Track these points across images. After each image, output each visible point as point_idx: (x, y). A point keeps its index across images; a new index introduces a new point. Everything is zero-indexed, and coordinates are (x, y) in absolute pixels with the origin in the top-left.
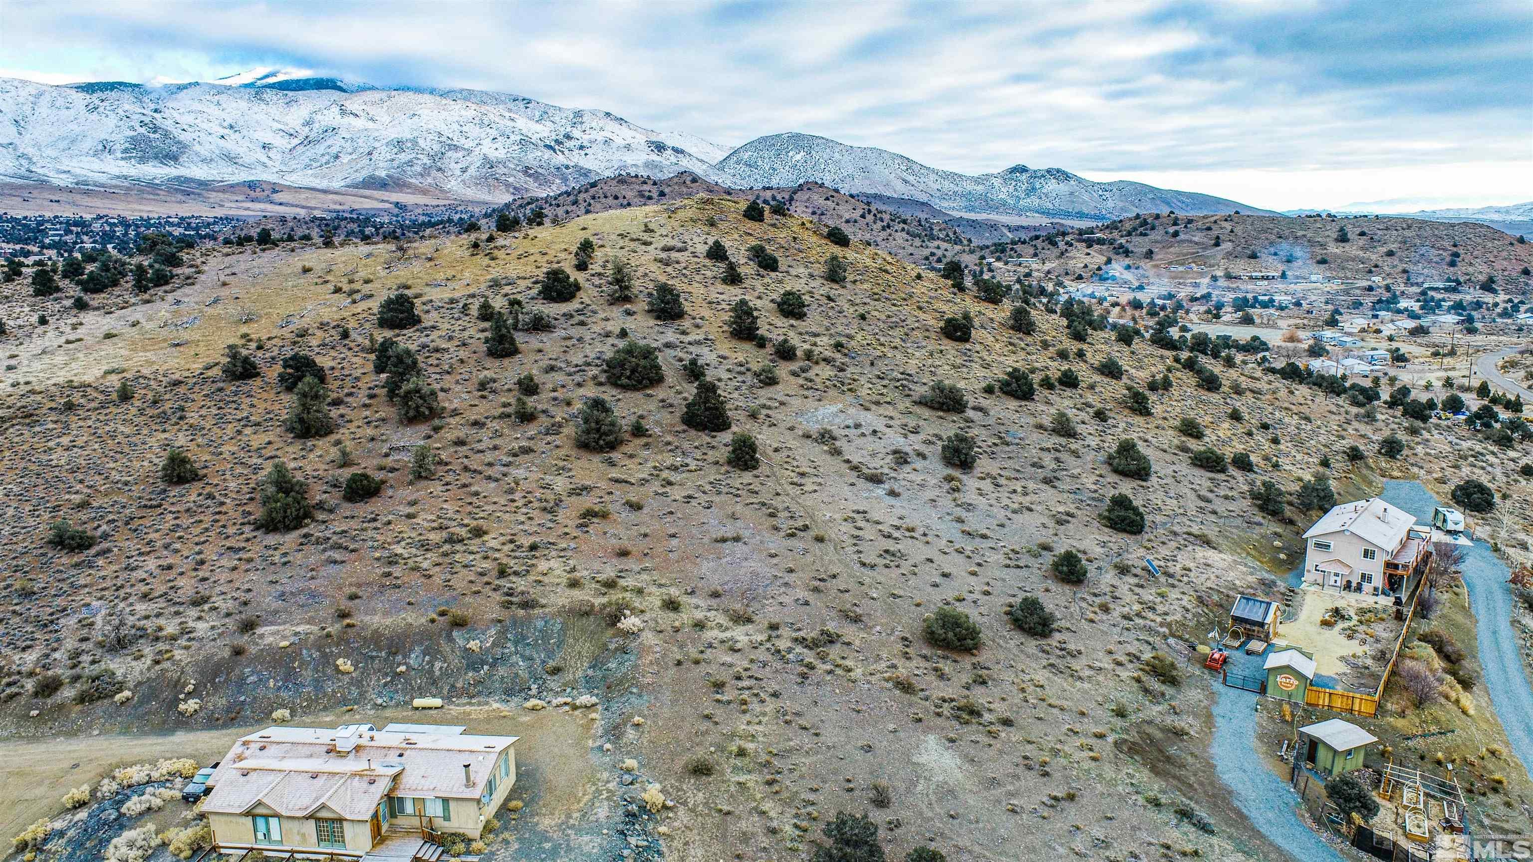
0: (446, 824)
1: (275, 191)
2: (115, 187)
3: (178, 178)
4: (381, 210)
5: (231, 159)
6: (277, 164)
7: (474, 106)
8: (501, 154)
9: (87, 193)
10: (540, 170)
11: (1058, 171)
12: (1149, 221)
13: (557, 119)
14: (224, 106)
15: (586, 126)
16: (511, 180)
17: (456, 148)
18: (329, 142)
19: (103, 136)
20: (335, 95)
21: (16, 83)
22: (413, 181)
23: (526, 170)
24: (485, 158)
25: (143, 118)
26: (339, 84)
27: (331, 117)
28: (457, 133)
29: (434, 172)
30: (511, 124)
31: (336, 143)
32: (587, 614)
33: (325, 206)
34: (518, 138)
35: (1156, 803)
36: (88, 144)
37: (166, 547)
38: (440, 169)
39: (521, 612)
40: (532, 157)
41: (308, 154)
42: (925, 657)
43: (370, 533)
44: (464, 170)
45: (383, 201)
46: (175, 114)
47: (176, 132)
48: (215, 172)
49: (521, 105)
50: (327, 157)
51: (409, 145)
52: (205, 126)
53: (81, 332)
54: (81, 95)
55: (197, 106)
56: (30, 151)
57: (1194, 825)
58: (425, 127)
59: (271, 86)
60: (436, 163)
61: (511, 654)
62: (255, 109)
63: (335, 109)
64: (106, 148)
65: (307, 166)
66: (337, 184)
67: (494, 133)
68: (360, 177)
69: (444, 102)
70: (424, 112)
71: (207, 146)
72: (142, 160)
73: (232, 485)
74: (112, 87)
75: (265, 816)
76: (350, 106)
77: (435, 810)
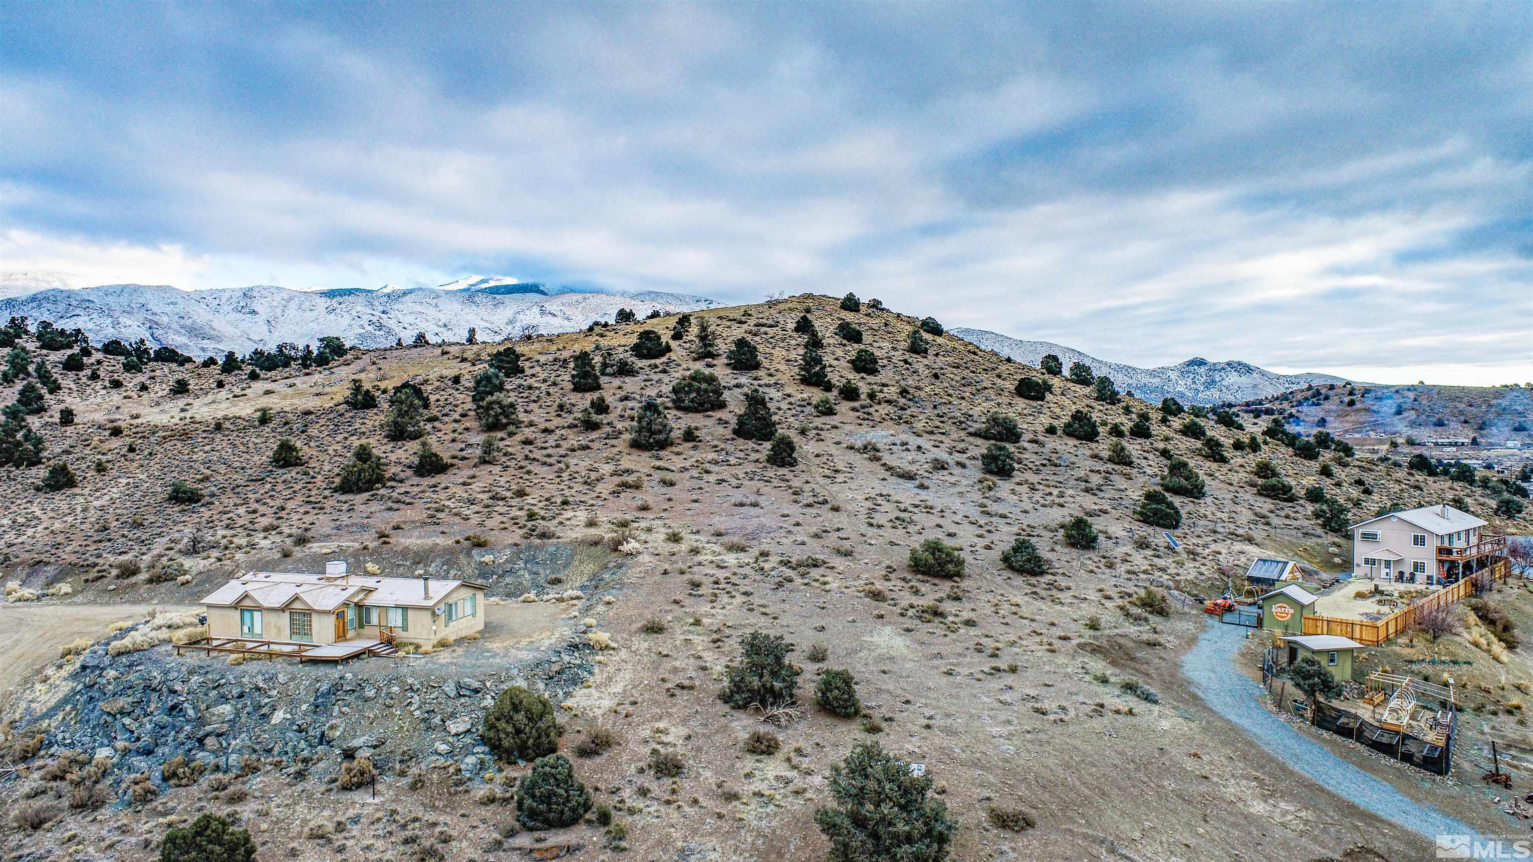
0: (404, 634)
7: (659, 306)
11: (1239, 364)
12: (1323, 391)
14: (441, 307)
20: (537, 297)
21: (272, 290)
25: (372, 318)
26: (541, 288)
27: (532, 317)
32: (596, 544)
35: (1104, 681)
37: (258, 501)
39: (538, 541)
42: (904, 579)
43: (429, 494)
46: (399, 315)
49: (705, 305)
52: (423, 325)
53: (247, 391)
54: (323, 299)
55: (418, 308)
57: (1138, 696)
59: (483, 291)
61: (520, 569)
62: (467, 310)
63: (536, 310)
73: (327, 467)
74: (350, 292)
75: (251, 610)
76: (549, 307)
77: (395, 619)
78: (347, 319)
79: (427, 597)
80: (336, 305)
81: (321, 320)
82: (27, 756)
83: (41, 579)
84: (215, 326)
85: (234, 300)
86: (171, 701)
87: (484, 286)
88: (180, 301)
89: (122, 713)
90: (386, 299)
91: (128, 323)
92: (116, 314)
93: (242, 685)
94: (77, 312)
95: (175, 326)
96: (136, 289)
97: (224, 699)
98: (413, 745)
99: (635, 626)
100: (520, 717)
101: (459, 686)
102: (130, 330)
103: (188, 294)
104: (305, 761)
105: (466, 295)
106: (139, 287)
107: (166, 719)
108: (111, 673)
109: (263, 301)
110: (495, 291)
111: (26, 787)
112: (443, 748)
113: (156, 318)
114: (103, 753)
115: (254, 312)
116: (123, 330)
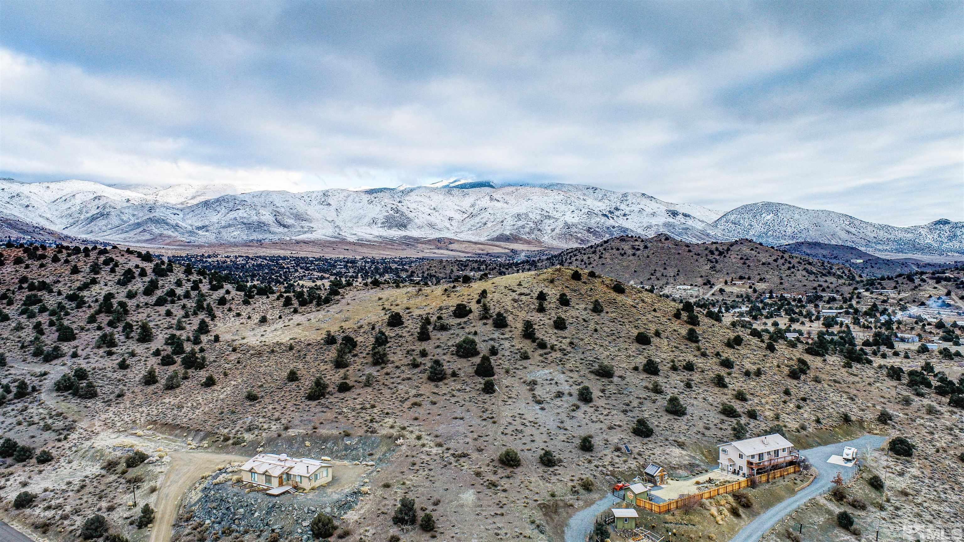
0: (301, 485)
1: (451, 243)
2: (375, 242)
3: (405, 237)
4: (502, 253)
5: (431, 226)
6: (455, 228)
7: (563, 193)
8: (576, 220)
9: (362, 245)
10: (597, 229)
13: (612, 198)
14: (432, 198)
15: (629, 202)
16: (579, 235)
17: (549, 217)
18: (482, 216)
19: (374, 216)
20: (487, 190)
21: (339, 191)
22: (524, 236)
23: (589, 230)
24: (566, 223)
25: (393, 206)
26: (491, 184)
27: (485, 202)
28: (552, 209)
29: (536, 232)
30: (584, 202)
31: (485, 216)
33: (474, 251)
34: (586, 211)
36: (367, 220)
37: (277, 402)
38: (539, 230)
39: (370, 434)
40: (593, 222)
41: (471, 222)
42: (494, 466)
43: (339, 404)
44: (553, 230)
45: (505, 248)
46: (408, 203)
47: (407, 212)
48: (423, 233)
49: (591, 191)
50: (480, 224)
51: (524, 216)
52: (422, 209)
53: (291, 322)
54: (366, 195)
55: (419, 199)
56: (341, 224)
58: (534, 206)
59: (456, 187)
60: (538, 227)
61: (360, 447)
62: (447, 199)
63: (488, 198)
64: (374, 222)
65: (470, 229)
66: (483, 239)
67: (573, 208)
68: (495, 235)
69: (546, 191)
70: (535, 198)
71: (421, 220)
72: (390, 227)
73: (307, 383)
74: (381, 190)
75: (255, 473)
76: (495, 196)
77: (298, 479)
78: (379, 207)
79: (308, 473)
80: (373, 199)
81: (365, 208)
82: (188, 520)
83: (198, 438)
84: (309, 213)
85: (319, 197)
86: (228, 506)
87: (457, 183)
88: (291, 199)
89: (214, 508)
90: (401, 194)
91: (264, 213)
92: (258, 208)
93: (247, 502)
94: (239, 207)
95: (288, 214)
96: (268, 193)
97: (242, 507)
98: (292, 529)
99: (381, 484)
100: (320, 524)
101: (309, 509)
102: (265, 217)
103: (294, 195)
104: (261, 531)
105: (447, 190)
106: (270, 192)
107: (226, 511)
108: (213, 492)
109: (334, 197)
110: (463, 187)
111: (187, 531)
112: (300, 531)
113: (278, 210)
114: (208, 522)
115: (329, 204)
116: (261, 217)
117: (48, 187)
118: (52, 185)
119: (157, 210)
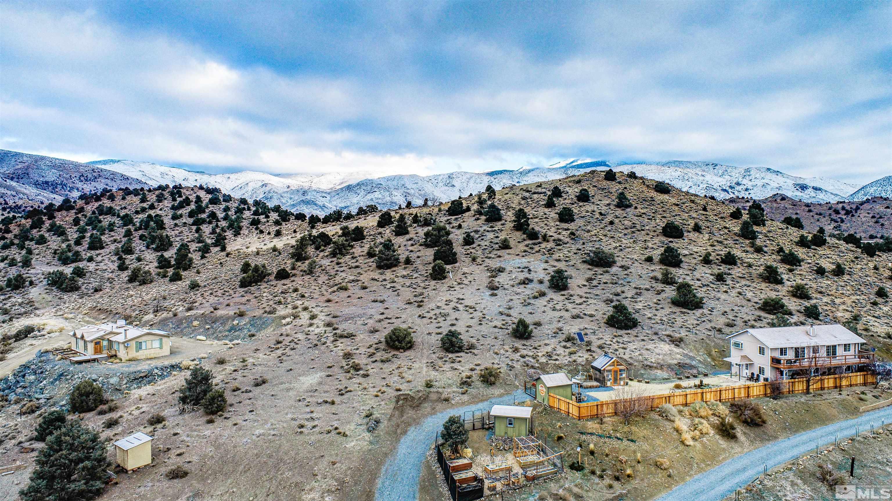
0: (119, 354)
7: (680, 170)
13: (733, 174)
15: (752, 177)
21: (462, 174)
26: (607, 163)
30: (703, 178)
34: (705, 186)
35: (368, 416)
39: (266, 315)
42: (377, 348)
49: (711, 167)
54: (487, 177)
59: (573, 167)
67: (690, 184)
69: (663, 168)
74: (501, 172)
79: (126, 338)
80: (493, 179)
84: (435, 194)
85: (445, 180)
87: (574, 164)
88: (420, 182)
90: (519, 175)
91: (396, 194)
92: (391, 190)
94: (375, 190)
95: (417, 195)
96: (400, 177)
102: (397, 198)
103: (423, 178)
105: (563, 170)
106: (402, 176)
109: (457, 179)
110: (579, 167)
113: (408, 191)
115: (453, 186)
116: (394, 198)
117: (229, 178)
118: (232, 176)
119: (310, 194)
